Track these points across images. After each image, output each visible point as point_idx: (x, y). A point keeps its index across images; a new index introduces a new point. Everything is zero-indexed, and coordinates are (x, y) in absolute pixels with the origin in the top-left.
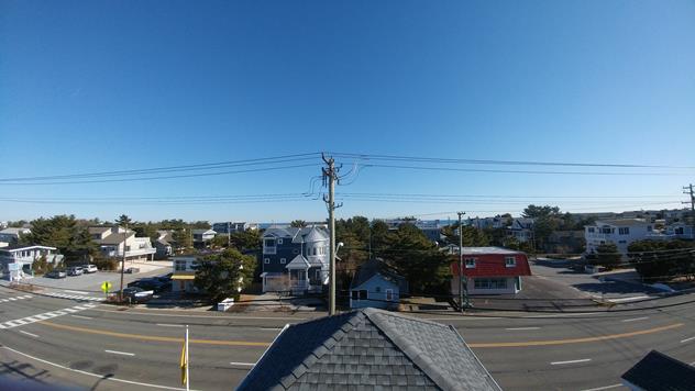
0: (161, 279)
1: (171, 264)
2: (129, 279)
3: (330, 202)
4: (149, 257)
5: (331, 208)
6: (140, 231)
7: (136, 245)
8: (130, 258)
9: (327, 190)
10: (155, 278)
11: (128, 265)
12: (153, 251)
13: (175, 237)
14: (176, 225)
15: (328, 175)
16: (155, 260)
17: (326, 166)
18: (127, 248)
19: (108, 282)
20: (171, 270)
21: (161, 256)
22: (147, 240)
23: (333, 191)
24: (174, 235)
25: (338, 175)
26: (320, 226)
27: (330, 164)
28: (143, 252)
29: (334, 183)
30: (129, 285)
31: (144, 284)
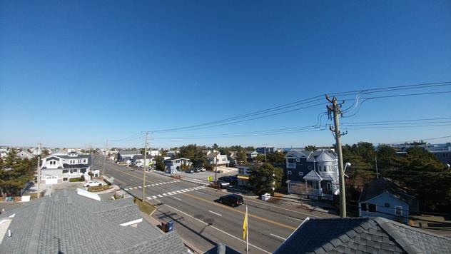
0: (233, 177)
1: (237, 170)
2: (219, 176)
3: (335, 131)
4: (227, 165)
5: (337, 136)
6: (223, 151)
7: (221, 159)
8: (219, 165)
9: (332, 122)
10: (230, 176)
11: (218, 169)
12: (228, 162)
13: (239, 155)
14: (237, 149)
15: (333, 110)
16: (230, 167)
17: (330, 104)
18: (217, 160)
19: (209, 176)
20: (237, 173)
21: (232, 165)
22: (225, 156)
23: (338, 122)
24: (237, 154)
25: (341, 109)
26: (328, 150)
27: (333, 102)
28: (224, 162)
29: (338, 116)
30: (219, 179)
31: (225, 179)
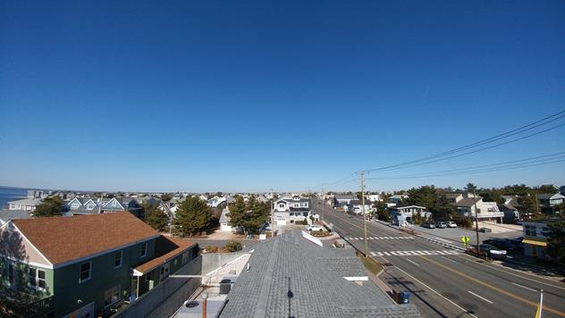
0: (512, 242)
1: (521, 228)
2: (483, 237)
4: (498, 220)
6: (487, 196)
7: (485, 208)
8: (482, 219)
10: (507, 240)
11: (480, 225)
12: (502, 215)
13: (521, 202)
14: (519, 191)
16: (504, 223)
18: (478, 211)
19: (466, 237)
20: (522, 234)
21: (509, 219)
22: (494, 205)
24: (519, 201)
28: (492, 215)
30: (484, 242)
31: (498, 243)
